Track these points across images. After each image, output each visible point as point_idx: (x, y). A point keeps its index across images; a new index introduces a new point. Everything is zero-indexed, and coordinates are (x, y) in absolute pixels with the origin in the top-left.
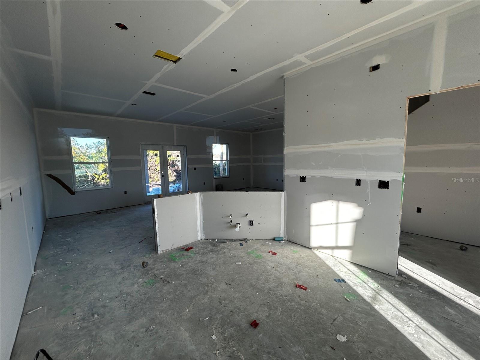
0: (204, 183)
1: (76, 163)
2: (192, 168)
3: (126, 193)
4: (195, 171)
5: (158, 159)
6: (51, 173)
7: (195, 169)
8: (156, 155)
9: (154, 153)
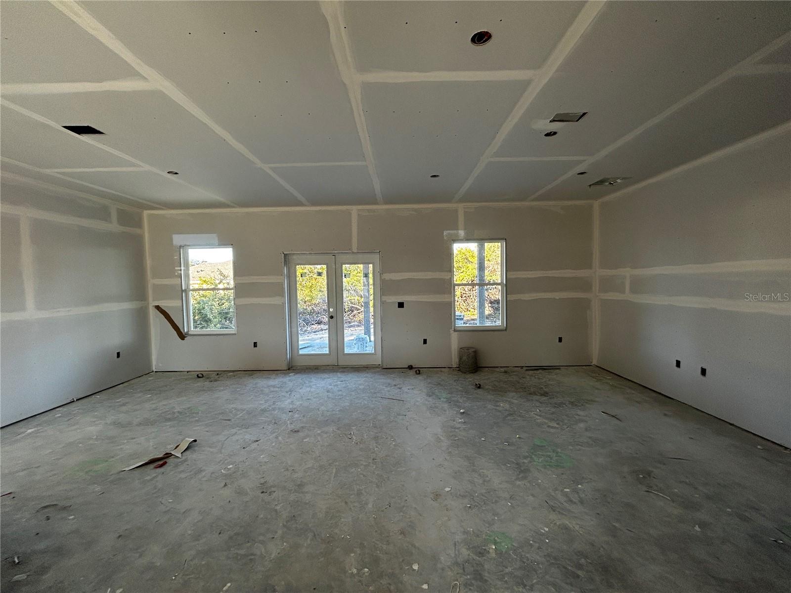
0: (425, 342)
1: (193, 290)
2: (395, 302)
3: (255, 345)
4: (401, 309)
5: (323, 280)
6: (160, 305)
7: (401, 305)
8: (320, 274)
9: (316, 271)
